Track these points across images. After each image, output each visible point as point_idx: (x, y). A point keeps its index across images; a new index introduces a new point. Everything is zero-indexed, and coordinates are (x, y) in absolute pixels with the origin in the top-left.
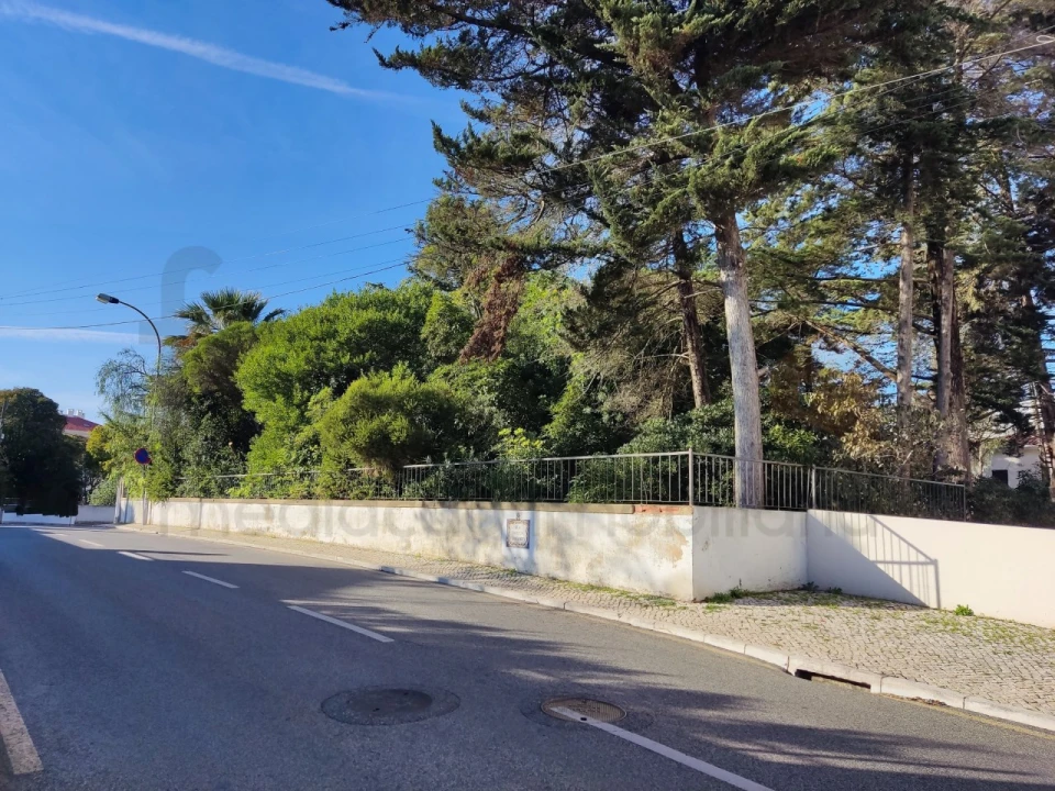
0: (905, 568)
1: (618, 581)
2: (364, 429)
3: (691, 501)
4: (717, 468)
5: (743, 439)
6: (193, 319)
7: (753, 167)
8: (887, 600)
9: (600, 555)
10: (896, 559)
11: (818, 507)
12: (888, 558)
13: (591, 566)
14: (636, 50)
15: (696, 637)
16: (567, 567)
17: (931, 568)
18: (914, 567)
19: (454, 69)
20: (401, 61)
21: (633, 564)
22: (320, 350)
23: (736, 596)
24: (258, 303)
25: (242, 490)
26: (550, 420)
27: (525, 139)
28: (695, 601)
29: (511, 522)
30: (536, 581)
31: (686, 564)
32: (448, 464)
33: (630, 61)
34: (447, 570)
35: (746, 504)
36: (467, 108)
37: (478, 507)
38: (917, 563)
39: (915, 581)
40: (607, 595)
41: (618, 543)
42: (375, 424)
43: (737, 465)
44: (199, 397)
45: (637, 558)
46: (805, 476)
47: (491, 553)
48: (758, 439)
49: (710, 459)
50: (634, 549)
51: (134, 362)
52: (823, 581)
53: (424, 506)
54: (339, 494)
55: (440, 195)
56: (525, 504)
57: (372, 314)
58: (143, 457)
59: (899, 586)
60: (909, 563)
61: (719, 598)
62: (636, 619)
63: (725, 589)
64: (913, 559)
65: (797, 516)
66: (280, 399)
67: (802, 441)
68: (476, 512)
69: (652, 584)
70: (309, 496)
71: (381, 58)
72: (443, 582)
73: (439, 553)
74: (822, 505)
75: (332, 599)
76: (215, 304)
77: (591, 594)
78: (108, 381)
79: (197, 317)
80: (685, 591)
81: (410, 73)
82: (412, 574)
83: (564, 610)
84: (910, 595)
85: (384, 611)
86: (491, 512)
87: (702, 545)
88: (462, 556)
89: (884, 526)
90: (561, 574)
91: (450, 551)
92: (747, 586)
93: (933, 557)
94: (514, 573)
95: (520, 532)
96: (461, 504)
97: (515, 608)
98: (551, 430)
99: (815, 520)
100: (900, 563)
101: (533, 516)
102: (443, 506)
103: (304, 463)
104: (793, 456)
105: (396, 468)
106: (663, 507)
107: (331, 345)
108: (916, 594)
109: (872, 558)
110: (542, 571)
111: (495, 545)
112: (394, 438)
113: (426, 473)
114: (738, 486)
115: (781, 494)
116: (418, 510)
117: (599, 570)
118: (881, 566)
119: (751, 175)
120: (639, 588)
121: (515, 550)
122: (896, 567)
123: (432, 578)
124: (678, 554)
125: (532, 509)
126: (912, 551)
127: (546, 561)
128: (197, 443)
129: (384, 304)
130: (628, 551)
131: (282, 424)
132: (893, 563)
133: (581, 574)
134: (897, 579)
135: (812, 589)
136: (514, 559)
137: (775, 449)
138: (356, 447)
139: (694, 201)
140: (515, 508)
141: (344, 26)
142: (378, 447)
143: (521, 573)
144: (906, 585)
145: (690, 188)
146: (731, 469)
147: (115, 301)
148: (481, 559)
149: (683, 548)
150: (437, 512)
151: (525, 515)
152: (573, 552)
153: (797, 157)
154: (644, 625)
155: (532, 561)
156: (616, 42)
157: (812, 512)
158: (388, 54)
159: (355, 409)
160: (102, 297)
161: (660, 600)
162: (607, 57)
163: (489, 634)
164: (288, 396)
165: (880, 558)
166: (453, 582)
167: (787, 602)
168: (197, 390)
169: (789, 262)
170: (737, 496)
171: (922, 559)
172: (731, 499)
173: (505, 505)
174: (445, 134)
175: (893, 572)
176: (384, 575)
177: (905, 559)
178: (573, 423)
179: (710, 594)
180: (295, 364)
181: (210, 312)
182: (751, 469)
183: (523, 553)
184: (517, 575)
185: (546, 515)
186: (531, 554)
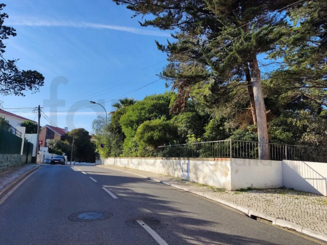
0: (315, 181)
1: (211, 183)
2: (147, 135)
3: (231, 156)
4: (251, 145)
5: (261, 135)
6: (117, 107)
7: (254, 41)
9: (206, 174)
10: (312, 177)
11: (288, 159)
12: (309, 177)
13: (203, 178)
14: (214, 8)
15: (223, 202)
16: (197, 178)
17: (324, 181)
18: (318, 181)
19: (164, 24)
20: (148, 23)
21: (215, 177)
22: (140, 113)
23: (249, 189)
24: (134, 101)
25: (123, 155)
26: (205, 132)
27: (185, 42)
28: (232, 190)
29: (183, 164)
30: (187, 183)
31: (229, 177)
32: (170, 145)
33: (214, 12)
34: (164, 179)
35: (263, 158)
36: (172, 35)
37: (175, 159)
38: (319, 179)
39: (318, 186)
40: (206, 187)
41: (211, 171)
42: (149, 134)
43: (259, 145)
44: (115, 129)
45: (216, 176)
46: (282, 148)
47: (178, 174)
48: (266, 136)
49: (251, 143)
50: (215, 173)
51: (101, 119)
52: (288, 186)
53: (162, 159)
54: (143, 156)
56: (186, 158)
57: (155, 101)
58: (102, 146)
59: (313, 188)
60: (317, 179)
61: (242, 190)
62: (209, 196)
63: (245, 187)
64: (318, 178)
65: (280, 162)
66: (130, 128)
67: (287, 136)
68: (174, 161)
69: (220, 185)
70: (137, 156)
71: (141, 23)
72: (161, 182)
73: (166, 174)
74: (290, 158)
75: (121, 186)
76: (123, 102)
77: (201, 187)
78: (95, 125)
79: (117, 106)
80: (229, 187)
81: (150, 27)
82: (154, 179)
83: (189, 192)
84: (317, 191)
85: (128, 190)
86: (178, 161)
87: (235, 171)
88: (171, 175)
89: (308, 165)
90: (196, 181)
91: (169, 173)
92: (255, 186)
93: (325, 177)
94: (183, 180)
95: (185, 167)
96: (171, 158)
97: (174, 191)
98: (206, 135)
99: (285, 164)
100: (313, 179)
101: (189, 162)
102: (167, 159)
103: (136, 146)
104: (281, 141)
105: (156, 147)
106: (223, 158)
107: (143, 111)
108: (319, 190)
109: (304, 177)
110: (191, 180)
111: (179, 171)
112: (155, 138)
113: (163, 149)
114: (260, 152)
115: (276, 155)
116: (161, 160)
117: (206, 180)
118: (307, 180)
119: (254, 44)
120: (217, 186)
121: (184, 173)
122: (312, 180)
123: (159, 181)
124: (226, 175)
125: (188, 160)
126: (318, 175)
127: (192, 177)
128: (114, 142)
129: (159, 98)
130: (213, 173)
131: (130, 135)
132: (311, 179)
133: (201, 181)
134: (312, 185)
135: (283, 188)
136: (184, 176)
137: (277, 139)
138: (144, 141)
140: (184, 159)
141: (135, 16)
142: (151, 141)
143: (186, 180)
144: (315, 187)
145: (234, 51)
146: (257, 146)
147: (94, 103)
148: (176, 176)
149: (228, 172)
150: (165, 160)
151: (187, 161)
152: (199, 173)
153: (271, 36)
154: (210, 198)
155: (188, 177)
156: (209, 8)
157: (284, 161)
158: (143, 22)
159: (144, 130)
160: (91, 102)
161: (221, 190)
162: (207, 12)
163: (151, 198)
164: (132, 127)
165: (307, 177)
166: (164, 182)
167: (275, 192)
168: (114, 126)
169: (291, 74)
170: (259, 155)
171: (321, 177)
172: (257, 157)
173: (182, 158)
174: (160, 44)
175: (311, 182)
176: (148, 180)
177: (315, 178)
178: (212, 133)
179: (239, 188)
180: (134, 118)
181: (121, 104)
182: (263, 146)
183: (186, 174)
184: (184, 181)
185: (192, 162)
186: (188, 174)
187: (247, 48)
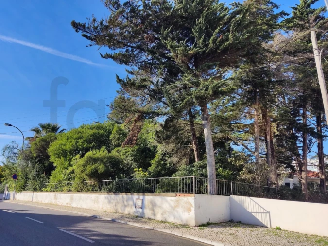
0: (260, 214)
1: (171, 220)
2: (90, 168)
3: (194, 192)
4: (202, 181)
5: (210, 172)
6: (36, 132)
7: (211, 91)
8: (255, 225)
9: (165, 211)
10: (257, 211)
11: (233, 195)
12: (255, 211)
13: (162, 214)
14: (177, 57)
15: (196, 238)
16: (154, 215)
17: (268, 214)
18: (263, 214)
19: (124, 60)
20: (108, 56)
21: (176, 213)
22: (77, 142)
23: (208, 224)
24: (58, 127)
25: (48, 189)
26: (150, 166)
27: (144, 80)
28: (195, 226)
29: (137, 199)
30: (144, 220)
31: (193, 213)
32: (117, 180)
33: (176, 60)
34: (115, 216)
35: (212, 194)
36: (127, 71)
37: (126, 195)
38: (264, 213)
39: (263, 219)
40: (167, 224)
41: (171, 207)
42: (93, 167)
43: (208, 181)
44: (35, 157)
45: (177, 211)
46: (229, 184)
47: (130, 210)
48: (214, 172)
49: (200, 179)
50: (176, 209)
51: (15, 145)
52: (236, 219)
53: (108, 194)
54: (80, 190)
55: (119, 95)
56: (141, 193)
57: (95, 131)
58: (15, 177)
59: (259, 221)
60: (261, 213)
61: (203, 225)
62: (177, 233)
63: (205, 222)
64: (262, 211)
65: (227, 197)
66: (63, 158)
67: (228, 173)
68: (125, 196)
69: (182, 221)
70: (70, 191)
71: (101, 55)
72: (113, 221)
73: (112, 210)
74: (234, 194)
75: (72, 227)
76: (43, 127)
77: (162, 224)
78: (6, 151)
79: (38, 131)
80: (192, 223)
81: (110, 60)
82: (103, 218)
83: (153, 230)
84: (262, 223)
85: (94, 231)
86: (130, 196)
87: (198, 207)
88: (120, 211)
89: (253, 201)
90: (152, 217)
91: (116, 210)
92: (212, 221)
93: (268, 211)
94: (137, 217)
95: (139, 203)
96: (121, 194)
97: (137, 229)
98: (151, 169)
99: (232, 198)
100: (259, 213)
101: (144, 198)
102: (114, 194)
103: (69, 179)
104: (225, 178)
105: (100, 181)
106: (185, 194)
107: (81, 141)
108: (264, 223)
109: (250, 211)
110: (147, 216)
111: (131, 207)
112: (99, 171)
113: (109, 183)
114: (209, 188)
115: (222, 190)
116: (106, 196)
117: (165, 216)
118: (253, 214)
119: (211, 93)
120: (178, 222)
121: (138, 209)
122: (257, 214)
123: (110, 219)
124: (190, 210)
125: (144, 195)
126: (262, 209)
127: (148, 213)
128: (33, 172)
129: (99, 128)
130: (174, 209)
131: (62, 167)
132: (256, 213)
133: (159, 217)
134: (258, 218)
135: (233, 221)
136: (137, 212)
137: (220, 176)
138: (87, 174)
139: (194, 100)
140: (138, 195)
141: (91, 45)
142: (94, 175)
143: (139, 217)
144: (261, 220)
145: (193, 96)
146: (206, 182)
147: (10, 125)
148: (126, 212)
149: (192, 208)
150: (112, 196)
151: (141, 197)
152: (157, 210)
153: (224, 89)
154: (179, 235)
155: (143, 213)
156: (172, 54)
157: (231, 196)
158: (104, 54)
159: (87, 162)
160: (6, 124)
161: (185, 226)
162: (169, 58)
163: (127, 239)
164: (65, 157)
165: (253, 211)
166: (117, 221)
167: (225, 226)
168: (35, 155)
169: (223, 119)
170: (209, 191)
171: (265, 211)
172: (207, 192)
173: (135, 194)
174: (120, 78)
175: (256, 216)
176: (94, 218)
177: (260, 211)
178: (158, 167)
179: (200, 224)
180: (68, 147)
181: (41, 129)
182: (212, 182)
183: (141, 210)
185: (148, 197)
186: (143, 210)
187: (204, 95)
